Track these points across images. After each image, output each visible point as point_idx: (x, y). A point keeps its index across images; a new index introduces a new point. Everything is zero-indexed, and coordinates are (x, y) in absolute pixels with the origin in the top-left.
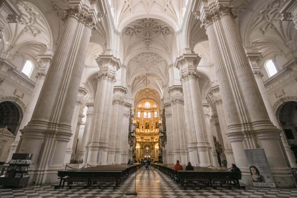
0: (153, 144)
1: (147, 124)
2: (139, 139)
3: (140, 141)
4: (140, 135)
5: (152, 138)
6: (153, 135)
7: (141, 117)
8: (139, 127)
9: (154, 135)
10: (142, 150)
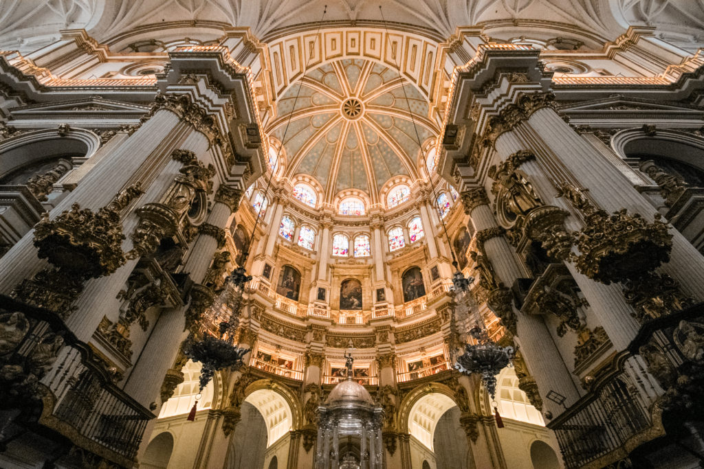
0: (392, 397)
1: (352, 286)
2: (290, 366)
3: (297, 376)
4: (303, 341)
5: (386, 360)
6: (391, 338)
7: (317, 249)
8: (302, 295)
9: (397, 342)
10: (307, 447)
